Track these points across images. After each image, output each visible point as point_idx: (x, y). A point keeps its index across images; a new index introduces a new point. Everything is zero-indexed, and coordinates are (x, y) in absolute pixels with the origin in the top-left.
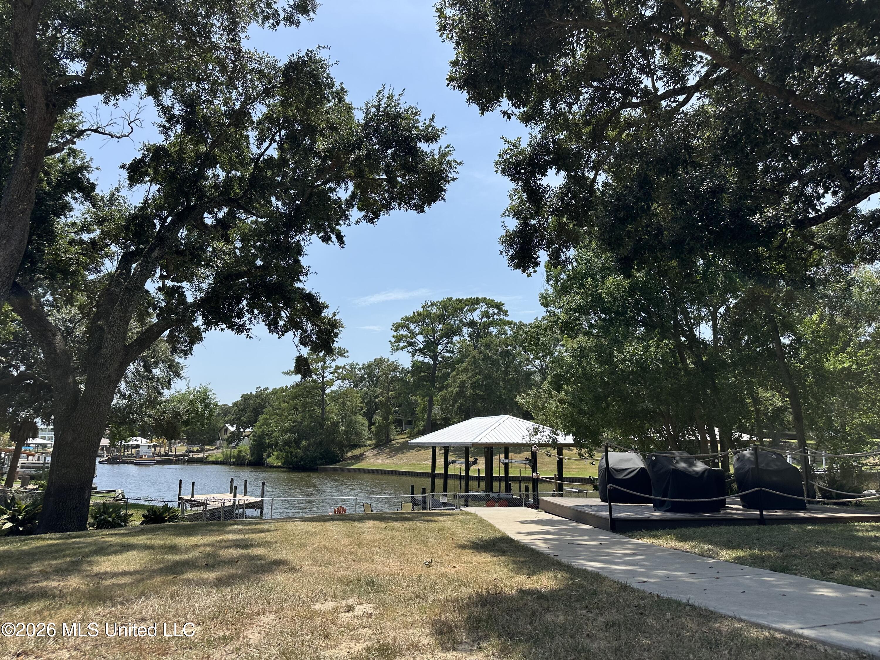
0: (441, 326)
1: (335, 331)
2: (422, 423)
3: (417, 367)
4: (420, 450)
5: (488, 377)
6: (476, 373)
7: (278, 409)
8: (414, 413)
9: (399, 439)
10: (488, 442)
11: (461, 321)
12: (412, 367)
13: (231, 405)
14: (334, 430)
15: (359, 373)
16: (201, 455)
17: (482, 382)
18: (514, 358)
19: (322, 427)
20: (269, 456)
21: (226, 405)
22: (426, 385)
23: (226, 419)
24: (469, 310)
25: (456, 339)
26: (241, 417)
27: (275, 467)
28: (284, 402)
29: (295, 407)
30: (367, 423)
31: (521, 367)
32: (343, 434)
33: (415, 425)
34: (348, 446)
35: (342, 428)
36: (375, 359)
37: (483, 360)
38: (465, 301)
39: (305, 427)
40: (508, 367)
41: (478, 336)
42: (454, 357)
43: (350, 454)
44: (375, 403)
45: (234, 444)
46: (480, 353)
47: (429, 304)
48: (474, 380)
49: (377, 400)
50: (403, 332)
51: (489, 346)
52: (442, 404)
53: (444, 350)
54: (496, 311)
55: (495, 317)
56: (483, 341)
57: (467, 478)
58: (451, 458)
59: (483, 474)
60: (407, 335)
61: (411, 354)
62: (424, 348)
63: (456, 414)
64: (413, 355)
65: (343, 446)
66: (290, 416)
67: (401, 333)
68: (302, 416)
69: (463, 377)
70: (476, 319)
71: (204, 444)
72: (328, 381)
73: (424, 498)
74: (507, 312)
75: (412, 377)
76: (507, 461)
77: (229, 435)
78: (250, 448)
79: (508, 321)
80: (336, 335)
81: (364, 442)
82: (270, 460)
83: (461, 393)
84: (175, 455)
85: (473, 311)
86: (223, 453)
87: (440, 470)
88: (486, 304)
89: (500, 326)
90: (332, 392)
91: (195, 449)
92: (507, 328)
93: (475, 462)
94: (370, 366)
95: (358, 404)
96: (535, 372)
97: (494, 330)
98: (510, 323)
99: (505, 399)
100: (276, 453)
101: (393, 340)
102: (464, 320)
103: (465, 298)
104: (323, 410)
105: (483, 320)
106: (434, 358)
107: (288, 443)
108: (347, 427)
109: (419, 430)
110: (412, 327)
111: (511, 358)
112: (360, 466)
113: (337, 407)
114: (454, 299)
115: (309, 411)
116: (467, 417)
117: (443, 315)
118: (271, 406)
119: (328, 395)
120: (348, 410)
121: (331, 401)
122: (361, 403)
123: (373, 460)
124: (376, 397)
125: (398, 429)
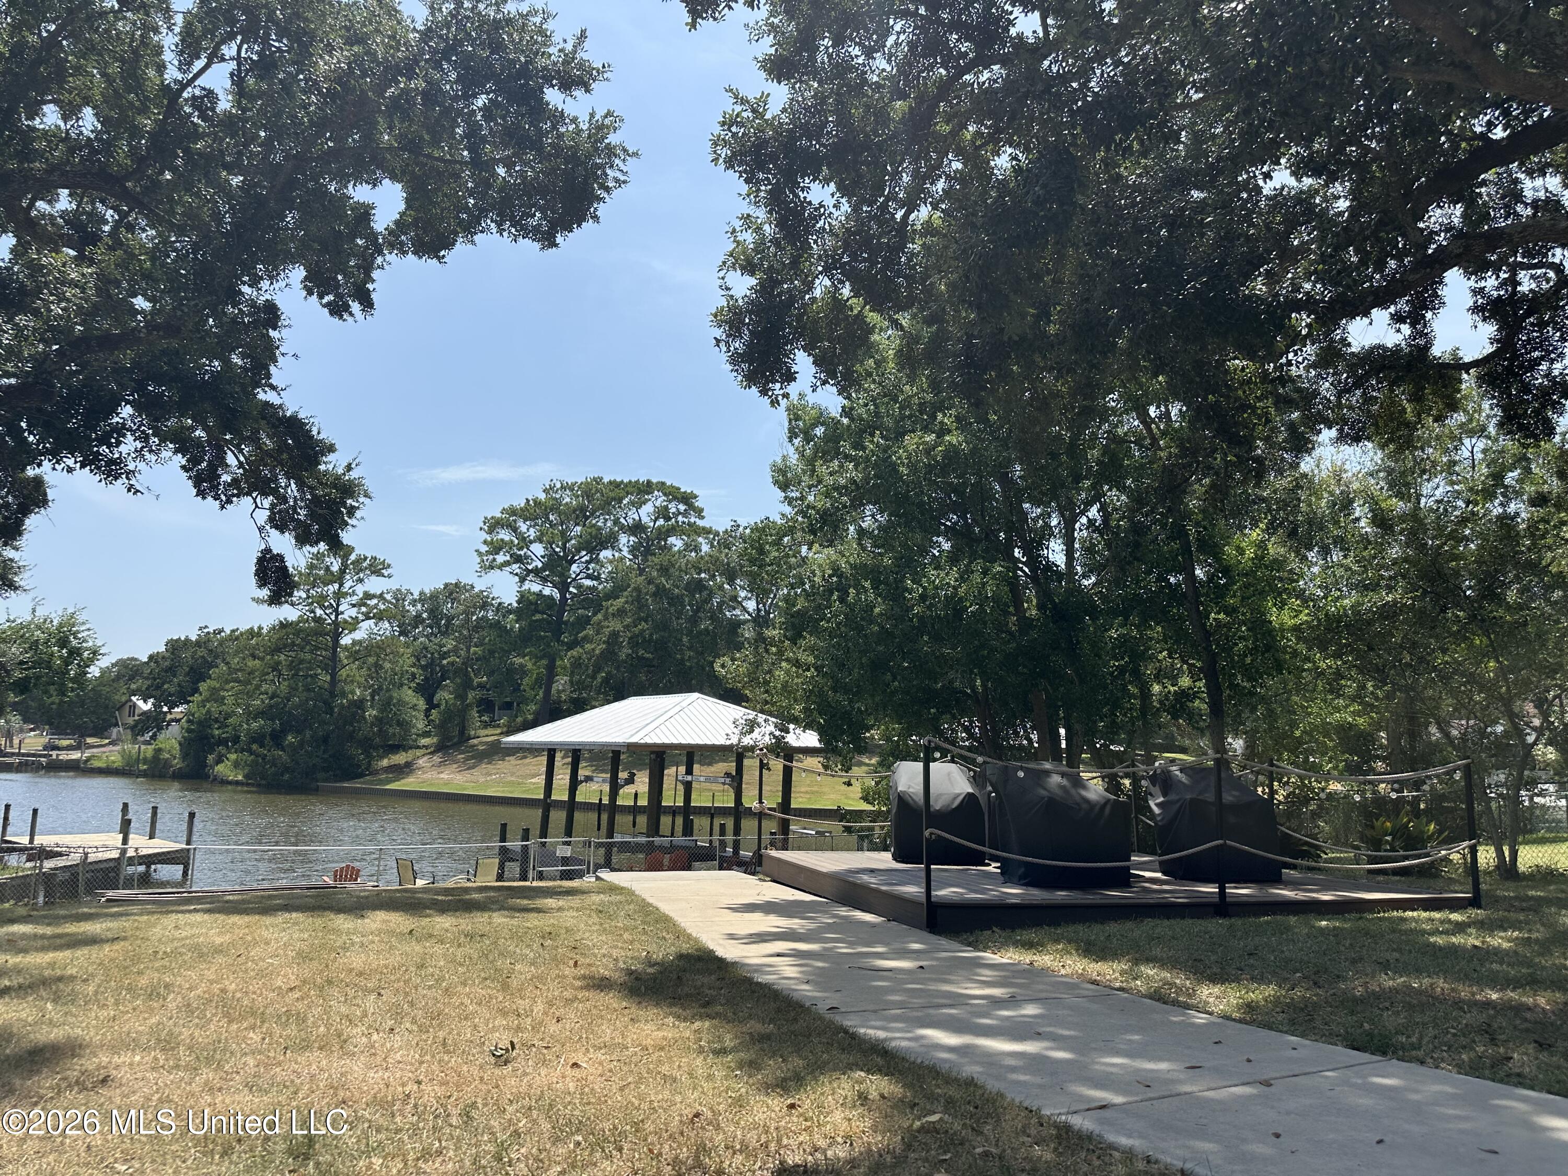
0: (579, 528)
1: (349, 502)
2: (533, 707)
3: (528, 604)
4: (525, 757)
5: (663, 626)
6: (641, 619)
7: (240, 670)
8: (517, 688)
9: (485, 736)
10: (658, 741)
11: (616, 522)
12: (518, 602)
13: (145, 659)
14: (354, 715)
15: (411, 608)
16: (76, 755)
17: (651, 635)
18: (711, 594)
19: (330, 710)
20: (219, 761)
21: (136, 660)
22: (543, 638)
23: (133, 686)
24: (632, 503)
25: (606, 554)
26: (163, 684)
27: (230, 783)
28: (254, 657)
29: (275, 667)
30: (422, 704)
31: (721, 612)
32: (372, 724)
33: (519, 710)
34: (382, 747)
35: (371, 713)
36: (446, 585)
37: (654, 595)
38: (626, 485)
39: (296, 707)
40: (698, 610)
41: (648, 552)
42: (600, 587)
43: (385, 762)
44: (442, 667)
45: (147, 737)
46: (649, 583)
47: (558, 485)
48: (636, 630)
49: (445, 662)
50: (505, 535)
51: (667, 570)
52: (572, 672)
53: (582, 575)
54: (682, 507)
55: (680, 518)
56: (656, 560)
57: (613, 808)
58: (582, 773)
59: (643, 802)
60: (512, 542)
61: (517, 579)
62: (544, 569)
63: (599, 693)
64: (522, 580)
65: (371, 747)
66: (265, 687)
67: (500, 536)
68: (289, 686)
69: (615, 625)
70: (645, 520)
71: (83, 736)
72: (345, 621)
73: (525, 849)
74: (701, 510)
75: (517, 622)
76: (689, 778)
77: (136, 718)
78: (180, 744)
79: (704, 528)
80: (352, 511)
81: (416, 740)
82: (220, 768)
83: (609, 654)
84: (19, 754)
85: (639, 505)
86: (123, 753)
87: (560, 794)
88: (665, 494)
89: (689, 536)
90: (355, 643)
91: (65, 743)
92: (700, 539)
93: (630, 780)
94: (434, 596)
95: (406, 668)
96: (747, 621)
97: (677, 543)
98: (707, 531)
99: (691, 668)
100: (233, 756)
101: (484, 549)
102: (622, 520)
103: (626, 480)
104: (333, 676)
105: (658, 523)
106: (563, 587)
107: (258, 738)
108: (381, 711)
109: (525, 720)
110: (523, 527)
111: (705, 593)
112: (404, 785)
113: (364, 672)
114: (606, 480)
115: (306, 677)
116: (620, 696)
117: (583, 509)
118: (227, 663)
119: (346, 648)
120: (385, 679)
121: (351, 660)
122: (414, 665)
123: (431, 775)
124: (444, 656)
125: (485, 718)
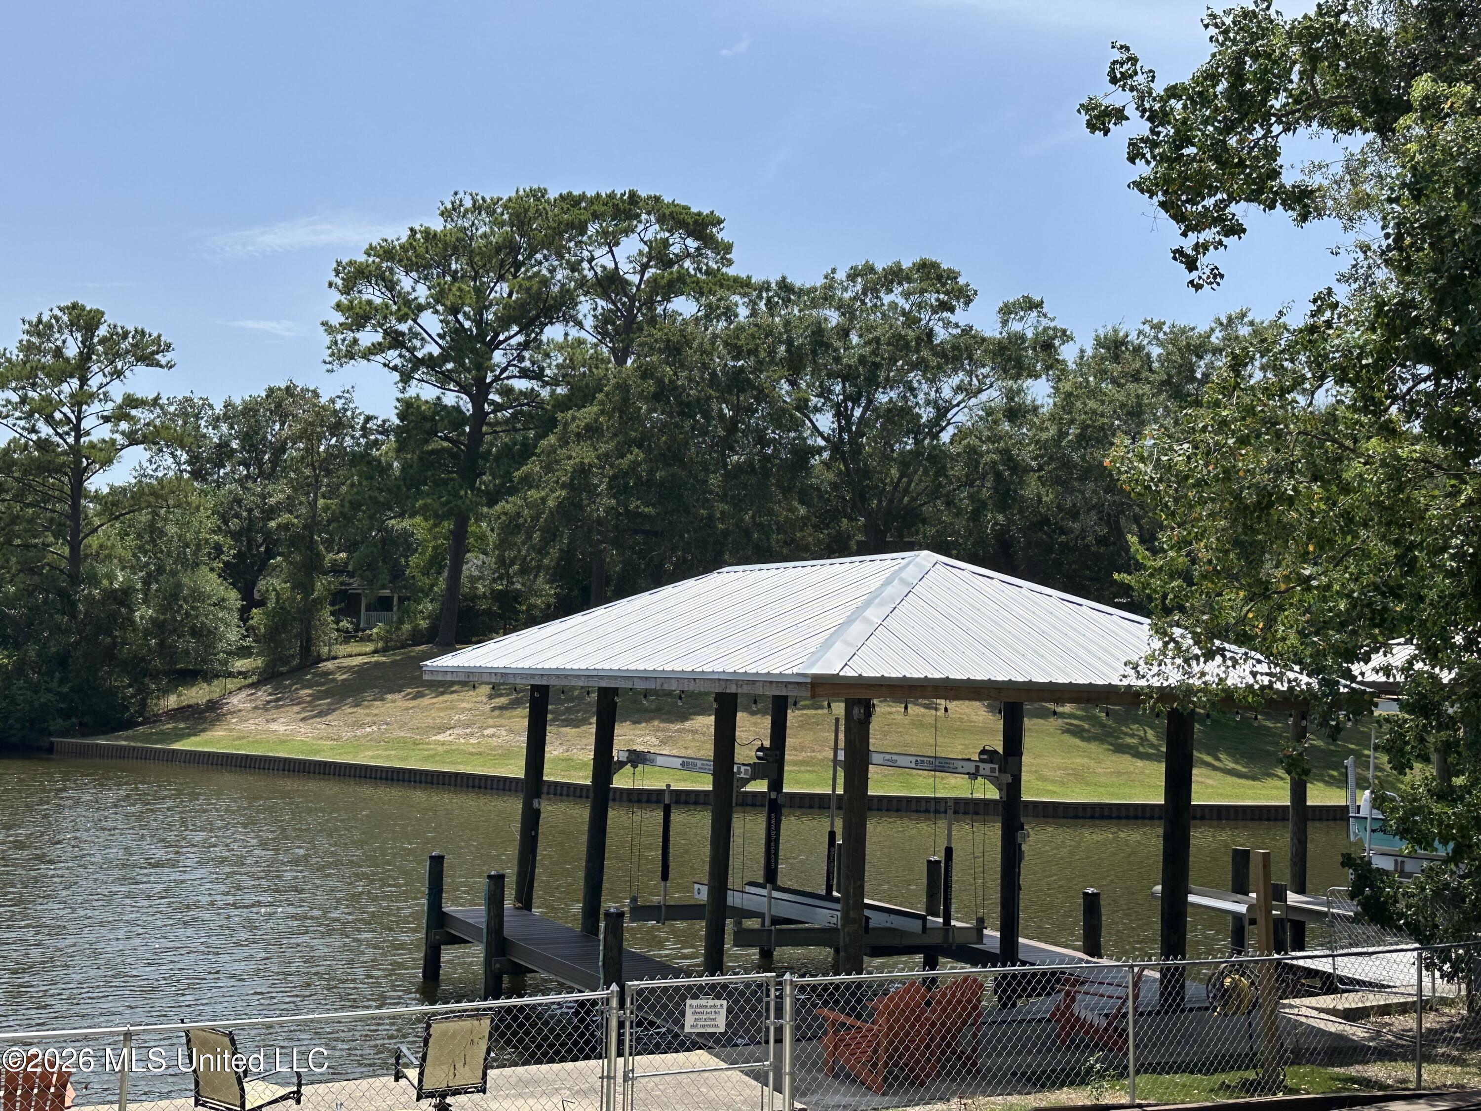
0: (505, 285)
2: (428, 606)
3: (418, 420)
5: (671, 456)
6: (630, 443)
8: (397, 574)
9: (347, 656)
11: (574, 271)
12: (402, 416)
14: (113, 616)
15: (211, 431)
17: (651, 472)
19: (70, 608)
22: (446, 482)
24: (603, 235)
30: (233, 597)
32: (147, 633)
33: (404, 612)
34: (167, 674)
35: (143, 614)
36: (271, 391)
37: (654, 398)
38: (591, 202)
42: (547, 390)
43: (172, 701)
44: (268, 533)
47: (468, 203)
48: (625, 462)
49: (273, 524)
50: (373, 294)
52: (501, 544)
53: (511, 371)
54: (693, 243)
55: (690, 263)
60: (387, 306)
61: (396, 376)
62: (445, 357)
64: (406, 378)
65: (145, 673)
67: (366, 297)
69: (583, 454)
70: (625, 267)
72: (92, 446)
74: (728, 248)
75: (399, 450)
79: (736, 279)
81: (225, 663)
83: (573, 508)
85: (611, 241)
88: (662, 219)
89: (710, 293)
90: (112, 488)
92: (733, 298)
94: (250, 410)
95: (204, 535)
98: (742, 285)
101: (337, 319)
102: (584, 268)
103: (591, 193)
104: (75, 547)
105: (649, 274)
106: (477, 391)
108: (162, 609)
109: (416, 630)
110: (406, 282)
112: (206, 743)
113: (130, 540)
114: (552, 195)
115: (26, 547)
117: (512, 248)
119: (97, 498)
120: (169, 554)
121: (105, 518)
122: (218, 531)
123: (254, 725)
124: (271, 513)
125: (344, 624)
